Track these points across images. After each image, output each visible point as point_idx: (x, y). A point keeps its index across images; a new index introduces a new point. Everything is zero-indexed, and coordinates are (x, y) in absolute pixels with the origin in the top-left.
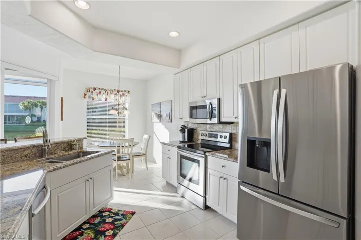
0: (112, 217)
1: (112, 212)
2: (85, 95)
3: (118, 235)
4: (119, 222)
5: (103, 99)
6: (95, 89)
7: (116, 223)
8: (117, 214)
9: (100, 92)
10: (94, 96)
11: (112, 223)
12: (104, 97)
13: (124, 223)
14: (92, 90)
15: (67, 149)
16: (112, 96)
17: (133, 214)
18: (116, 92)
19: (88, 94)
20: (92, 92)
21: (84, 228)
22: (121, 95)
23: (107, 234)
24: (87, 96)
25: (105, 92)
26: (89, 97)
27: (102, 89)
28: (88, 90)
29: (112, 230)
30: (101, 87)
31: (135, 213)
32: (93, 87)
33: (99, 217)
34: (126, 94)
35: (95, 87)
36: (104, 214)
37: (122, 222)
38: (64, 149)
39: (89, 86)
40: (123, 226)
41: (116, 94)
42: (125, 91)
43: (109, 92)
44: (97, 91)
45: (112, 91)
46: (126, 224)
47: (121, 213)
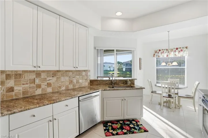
0: (134, 125)
1: (137, 123)
2: (154, 55)
3: (127, 135)
4: (134, 130)
5: (165, 56)
6: (160, 50)
7: (132, 129)
8: (138, 126)
9: (163, 52)
10: (160, 54)
11: (131, 128)
12: (166, 54)
13: (135, 132)
14: (158, 51)
15: (125, 83)
16: (172, 53)
17: (146, 131)
18: (175, 50)
19: (156, 54)
20: (158, 53)
21: (120, 122)
22: (179, 51)
23: (123, 131)
24: (155, 55)
25: (167, 51)
26: (157, 56)
27: (165, 50)
28: (156, 52)
29: (127, 131)
30: (164, 49)
31: (148, 131)
32: (158, 49)
33: (130, 121)
34: (185, 49)
35: (160, 49)
36: (133, 122)
37: (135, 131)
38: (123, 83)
39: (156, 50)
40: (133, 133)
41: (175, 51)
42: (183, 48)
43: (170, 51)
44: (162, 51)
45: (172, 50)
46: (136, 133)
47: (140, 126)
